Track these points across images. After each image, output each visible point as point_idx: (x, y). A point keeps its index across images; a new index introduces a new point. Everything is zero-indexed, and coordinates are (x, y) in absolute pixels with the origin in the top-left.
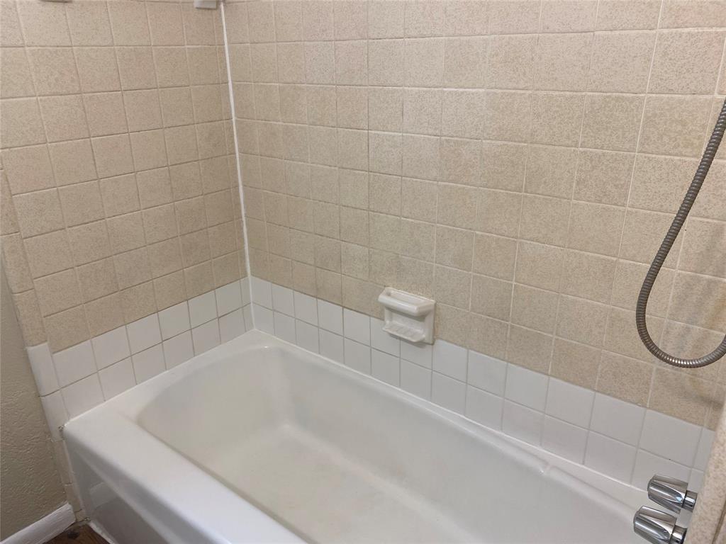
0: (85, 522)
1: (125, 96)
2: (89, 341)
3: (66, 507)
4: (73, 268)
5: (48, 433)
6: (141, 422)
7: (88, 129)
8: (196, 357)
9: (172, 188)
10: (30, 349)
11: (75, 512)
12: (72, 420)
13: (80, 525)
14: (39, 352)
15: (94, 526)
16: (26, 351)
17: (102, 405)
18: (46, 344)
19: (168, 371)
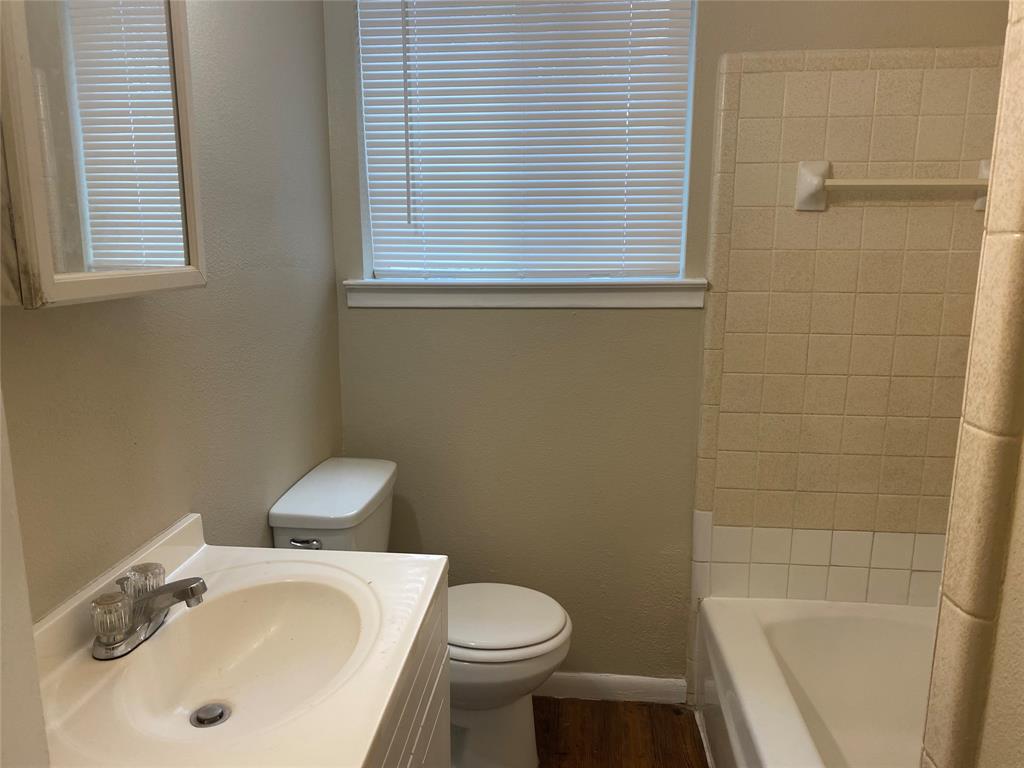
0: (692, 709)
1: (857, 299)
2: (750, 528)
3: (682, 682)
4: (755, 451)
5: (689, 599)
6: (769, 632)
7: (810, 325)
8: (867, 604)
9: (888, 400)
10: (697, 512)
11: (688, 693)
12: (712, 598)
13: (688, 708)
14: (703, 518)
15: (698, 716)
16: (693, 513)
17: (744, 599)
18: (710, 513)
19: (825, 602)
